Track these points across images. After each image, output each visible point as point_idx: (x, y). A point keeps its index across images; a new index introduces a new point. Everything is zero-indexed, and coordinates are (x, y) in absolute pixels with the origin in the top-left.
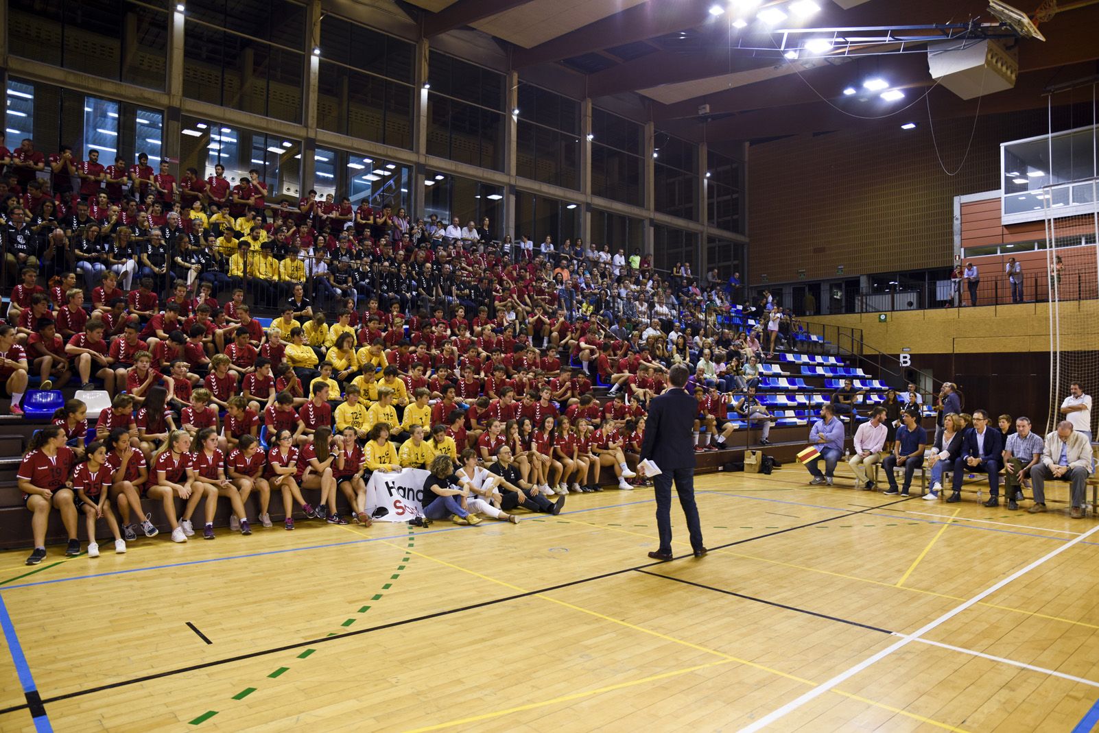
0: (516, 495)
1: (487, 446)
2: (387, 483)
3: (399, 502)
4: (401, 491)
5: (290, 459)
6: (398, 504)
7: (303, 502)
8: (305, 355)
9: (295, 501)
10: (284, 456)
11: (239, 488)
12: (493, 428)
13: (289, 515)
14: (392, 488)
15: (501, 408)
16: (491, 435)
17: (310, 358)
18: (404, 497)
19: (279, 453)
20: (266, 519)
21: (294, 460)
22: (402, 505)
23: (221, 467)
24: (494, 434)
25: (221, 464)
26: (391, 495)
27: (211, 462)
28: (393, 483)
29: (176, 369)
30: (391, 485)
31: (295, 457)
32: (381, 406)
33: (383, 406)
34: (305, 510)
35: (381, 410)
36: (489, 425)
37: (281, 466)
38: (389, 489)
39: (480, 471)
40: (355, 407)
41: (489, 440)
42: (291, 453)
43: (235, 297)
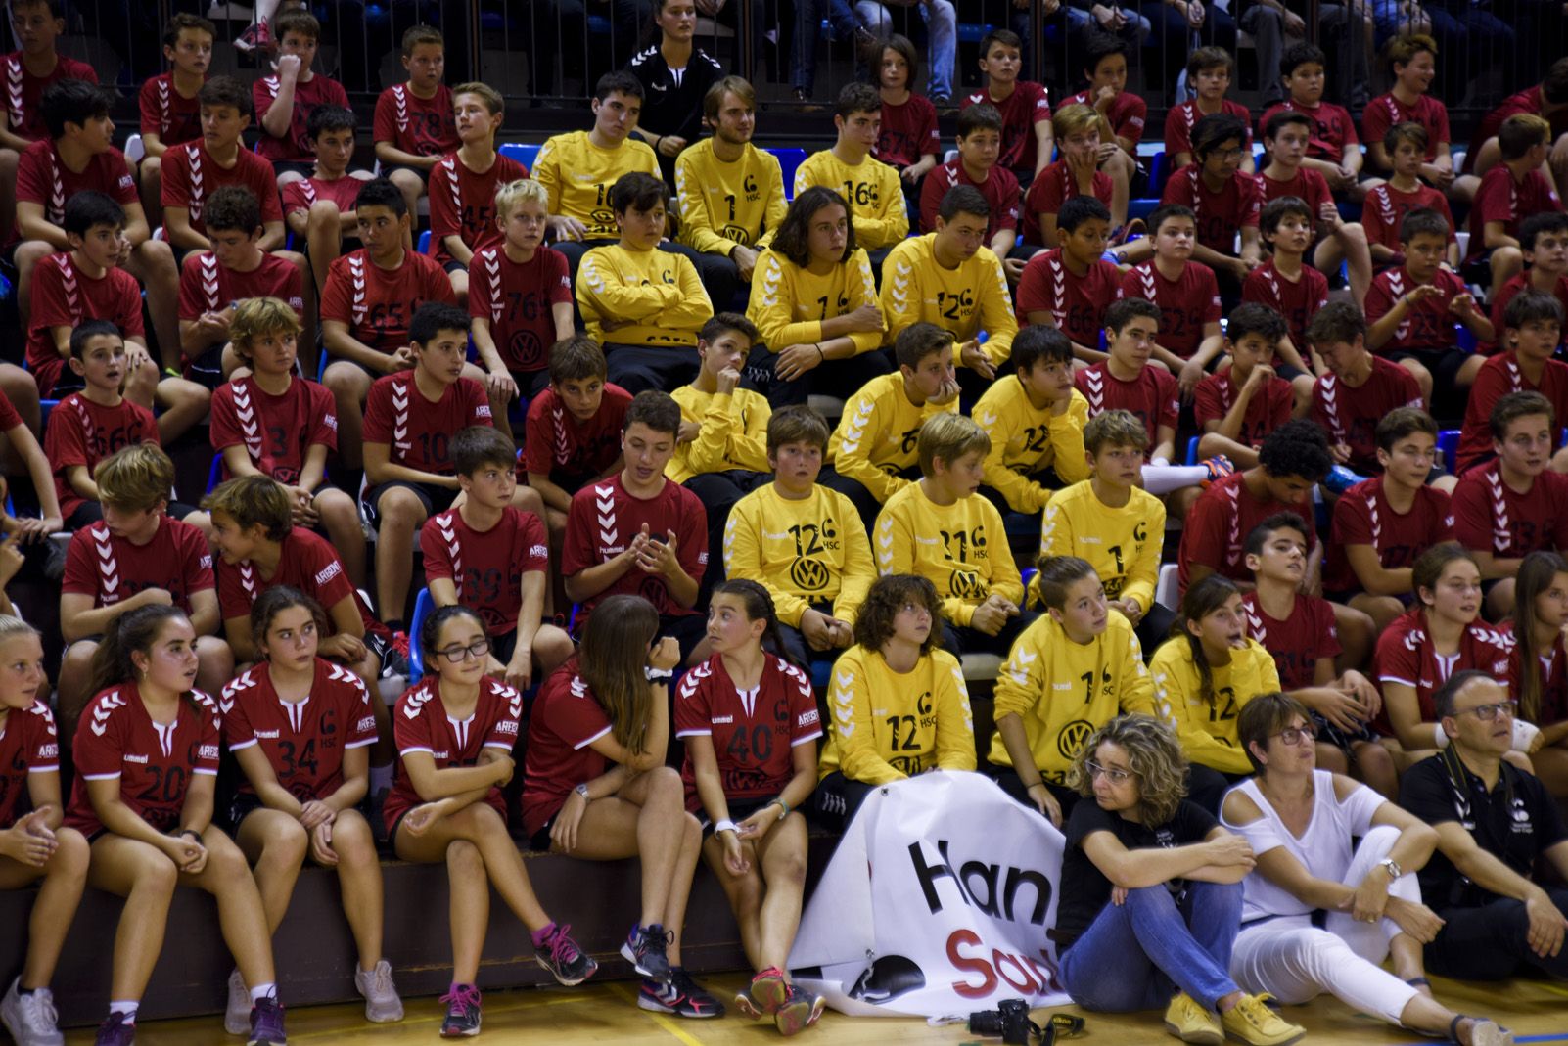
0: (1517, 915)
1: (1415, 677)
2: (915, 850)
3: (972, 938)
4: (977, 881)
5: (483, 731)
6: (965, 950)
7: (538, 919)
8: (659, 293)
9: (499, 907)
10: (460, 719)
11: (253, 851)
12: (1443, 589)
13: (465, 970)
14: (938, 870)
15: (1509, 495)
16: (1435, 624)
17: (673, 304)
18: (989, 908)
19: (434, 711)
20: (378, 982)
21: (503, 737)
22: (982, 952)
23: (207, 763)
24: (1450, 619)
25: (209, 751)
26: (934, 904)
27: (167, 744)
28: (943, 846)
29: (91, 361)
30: (932, 858)
31: (506, 727)
32: (933, 497)
33: (944, 498)
34: (546, 951)
35: (932, 518)
36: (1428, 578)
37: (440, 764)
38: (927, 875)
39: (1340, 794)
40: (810, 504)
41: (1425, 649)
42: (490, 708)
43: (413, 64)
